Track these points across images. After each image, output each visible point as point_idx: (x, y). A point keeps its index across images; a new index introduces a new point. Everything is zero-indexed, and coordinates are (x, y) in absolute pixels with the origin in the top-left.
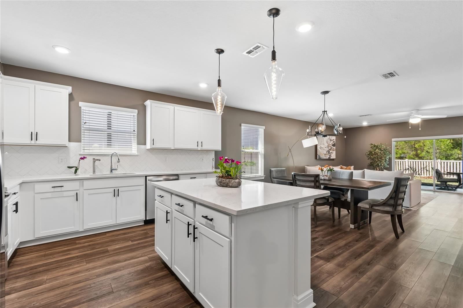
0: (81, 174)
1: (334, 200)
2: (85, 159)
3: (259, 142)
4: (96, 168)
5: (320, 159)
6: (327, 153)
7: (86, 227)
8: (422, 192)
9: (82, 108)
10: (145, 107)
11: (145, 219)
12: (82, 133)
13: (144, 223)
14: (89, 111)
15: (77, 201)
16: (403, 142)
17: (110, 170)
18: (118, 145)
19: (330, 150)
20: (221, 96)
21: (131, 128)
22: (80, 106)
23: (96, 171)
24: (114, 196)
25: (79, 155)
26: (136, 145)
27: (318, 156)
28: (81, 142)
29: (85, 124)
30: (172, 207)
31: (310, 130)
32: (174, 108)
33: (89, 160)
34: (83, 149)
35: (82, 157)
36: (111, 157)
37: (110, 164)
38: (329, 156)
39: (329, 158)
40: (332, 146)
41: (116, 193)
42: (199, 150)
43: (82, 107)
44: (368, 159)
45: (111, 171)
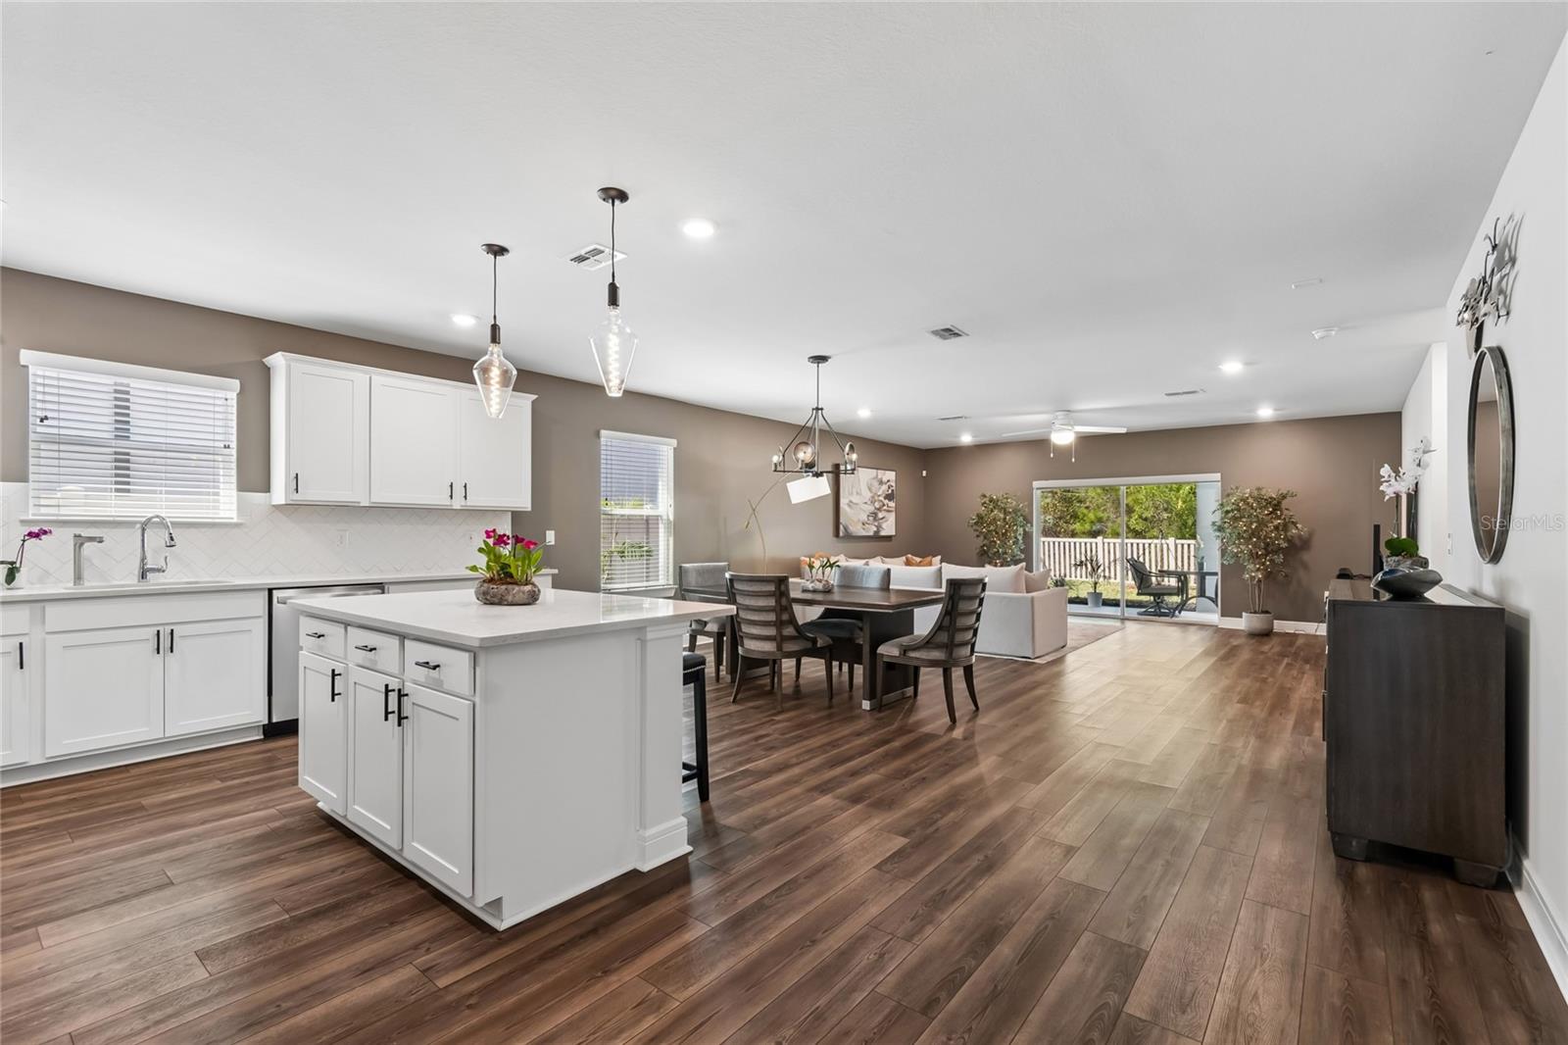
0: (25, 585)
1: (831, 642)
2: (43, 537)
3: (660, 487)
4: (85, 565)
5: (850, 537)
6: (871, 518)
7: (54, 751)
8: (1071, 620)
9: (31, 370)
10: (267, 371)
11: (266, 722)
12: (31, 453)
13: (264, 734)
14: (59, 379)
15: (22, 667)
16: (1099, 491)
17: (136, 571)
18: (167, 492)
19: (879, 509)
20: (499, 368)
21: (217, 437)
22: (22, 363)
23: (86, 574)
24: (158, 653)
25: (19, 524)
26: (234, 493)
27: (841, 527)
28: (25, 479)
29: (42, 421)
30: (346, 659)
31: (781, 458)
32: (370, 378)
33: (62, 539)
34: (35, 505)
35: (36, 530)
36: (143, 530)
37: (139, 550)
38: (875, 529)
39: (875, 532)
40: (885, 498)
41: (164, 642)
42: (454, 508)
43: (30, 367)
44: (978, 536)
45: (143, 576)
